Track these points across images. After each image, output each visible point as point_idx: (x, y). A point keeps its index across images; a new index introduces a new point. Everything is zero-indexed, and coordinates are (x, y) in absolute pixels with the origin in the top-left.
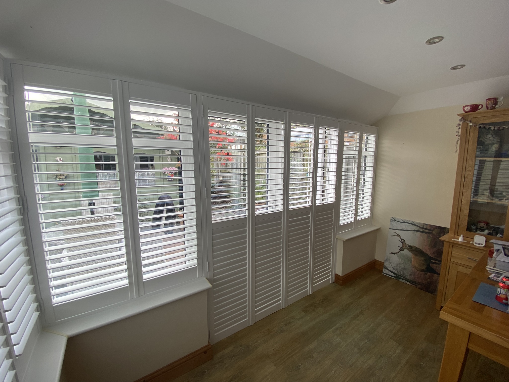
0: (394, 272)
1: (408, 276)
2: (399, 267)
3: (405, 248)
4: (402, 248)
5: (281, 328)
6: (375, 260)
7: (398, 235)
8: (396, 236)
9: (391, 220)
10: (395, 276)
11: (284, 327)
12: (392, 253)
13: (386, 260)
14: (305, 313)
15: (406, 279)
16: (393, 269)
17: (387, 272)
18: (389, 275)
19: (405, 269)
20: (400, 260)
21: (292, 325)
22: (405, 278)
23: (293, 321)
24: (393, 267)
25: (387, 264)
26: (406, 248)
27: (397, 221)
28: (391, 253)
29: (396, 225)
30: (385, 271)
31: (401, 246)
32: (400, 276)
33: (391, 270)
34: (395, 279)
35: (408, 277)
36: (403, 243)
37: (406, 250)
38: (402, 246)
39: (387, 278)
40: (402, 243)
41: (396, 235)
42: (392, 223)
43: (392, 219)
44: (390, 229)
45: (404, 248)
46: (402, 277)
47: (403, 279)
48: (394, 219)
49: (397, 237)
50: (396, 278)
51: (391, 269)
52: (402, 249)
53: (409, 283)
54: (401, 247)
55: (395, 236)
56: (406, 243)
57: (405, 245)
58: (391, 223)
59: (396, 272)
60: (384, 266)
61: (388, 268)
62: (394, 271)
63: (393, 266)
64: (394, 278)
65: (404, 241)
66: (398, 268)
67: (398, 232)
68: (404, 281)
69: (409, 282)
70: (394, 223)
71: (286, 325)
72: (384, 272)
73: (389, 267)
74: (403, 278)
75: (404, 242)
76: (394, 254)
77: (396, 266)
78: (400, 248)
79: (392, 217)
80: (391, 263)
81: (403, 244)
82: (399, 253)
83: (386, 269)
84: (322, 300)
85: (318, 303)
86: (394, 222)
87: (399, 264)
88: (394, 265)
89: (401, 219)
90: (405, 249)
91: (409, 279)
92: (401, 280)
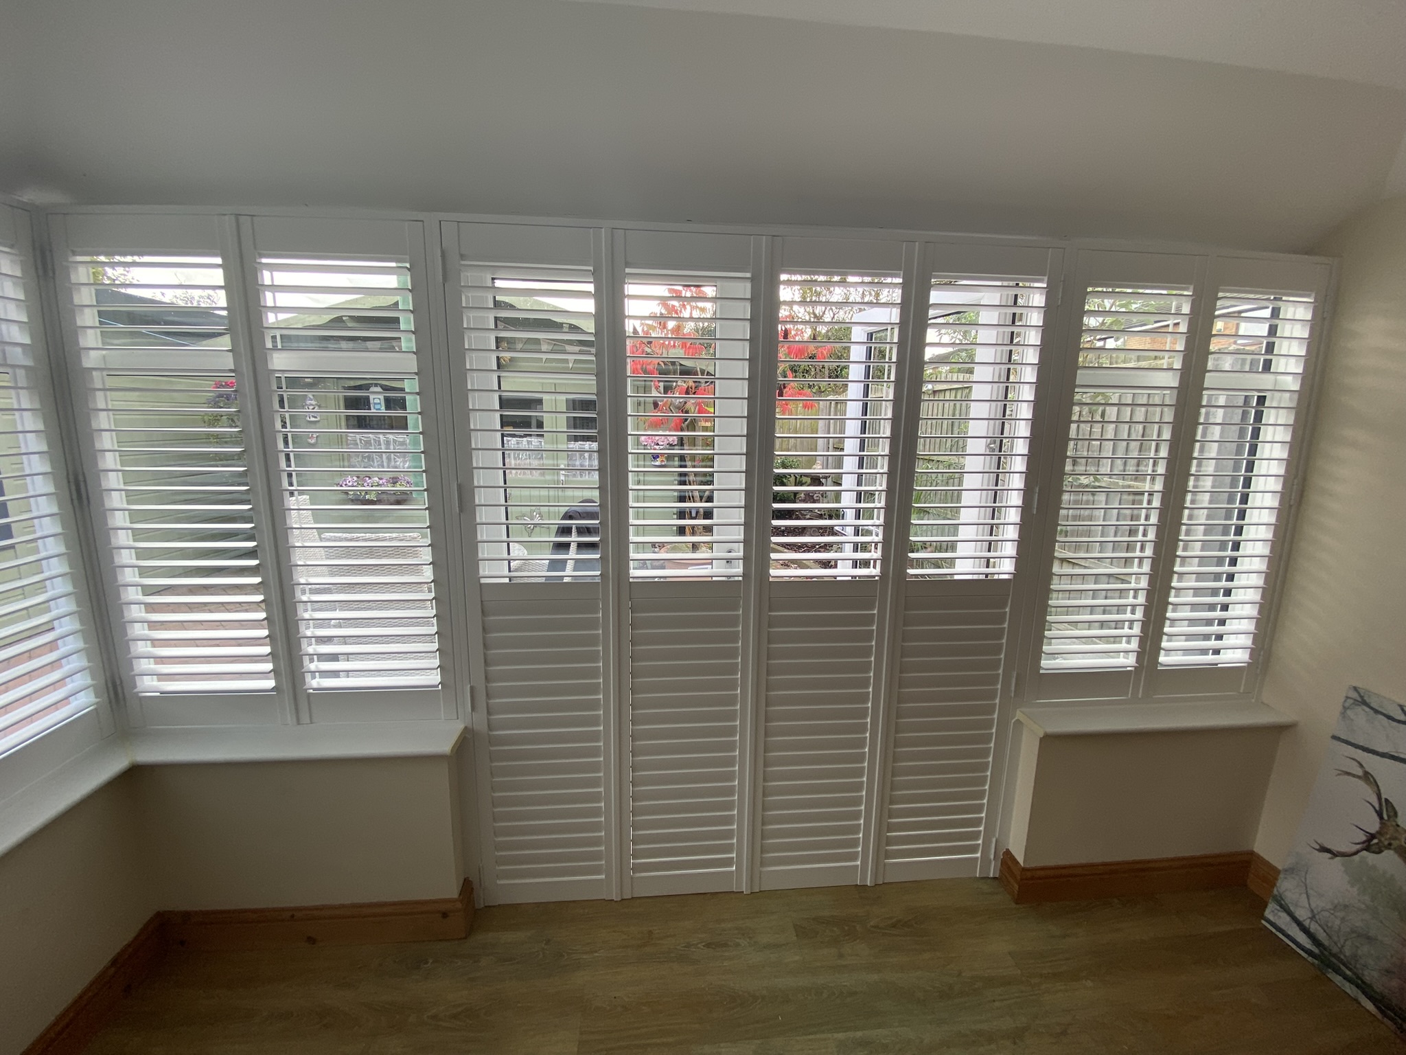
0: (1312, 930)
1: (1375, 974)
2: (1343, 919)
3: (1390, 844)
4: (1375, 841)
5: (685, 947)
6: (1252, 853)
7: (1367, 777)
8: (1359, 777)
9: (1347, 698)
10: (1316, 951)
11: (699, 948)
12: (1324, 849)
13: (1291, 871)
14: (797, 936)
15: (1363, 982)
16: (1313, 918)
17: (1283, 920)
18: (1288, 936)
19: (1369, 939)
20: (1355, 891)
21: (727, 954)
22: (1358, 977)
23: (738, 945)
24: (1312, 911)
25: (1287, 887)
26: (1395, 843)
27: (1376, 712)
28: (1318, 847)
29: (1365, 728)
30: (1272, 912)
31: (1373, 831)
32: (1339, 959)
33: (1301, 919)
34: (1313, 964)
35: (1371, 976)
36: (1385, 816)
37: (1389, 855)
38: (1378, 832)
39: (1275, 946)
40: (1381, 817)
41: (1360, 773)
42: (1349, 712)
43: (1355, 695)
44: (1334, 737)
45: (1386, 843)
46: (1343, 968)
47: (1346, 978)
48: (1361, 697)
49: (1361, 783)
50: (1316, 962)
51: (1302, 914)
52: (1371, 844)
53: (1369, 1006)
54: (1372, 836)
55: (1354, 776)
56: (1399, 823)
57: (1391, 828)
58: (1343, 714)
59: (1322, 936)
60: (1275, 892)
61: (1292, 908)
62: (1314, 927)
63: (1313, 906)
64: (1310, 959)
65: (1390, 809)
66: (1338, 922)
67: (1371, 762)
68: (1349, 988)
69: (1370, 998)
70: (1360, 716)
71: (708, 945)
72: (1268, 913)
73: (1296, 905)
74: (1348, 972)
75: (1389, 816)
76: (1329, 855)
77: (1326, 910)
78: (1364, 838)
79: (1355, 689)
80: (1310, 892)
81: (1381, 823)
82: (1356, 858)
83: (1281, 906)
84: (894, 920)
85: (873, 927)
86: (1361, 711)
87: (1346, 906)
88: (1317, 903)
89: (1402, 702)
90: (1389, 846)
91: (1378, 987)
92: (1338, 979)
